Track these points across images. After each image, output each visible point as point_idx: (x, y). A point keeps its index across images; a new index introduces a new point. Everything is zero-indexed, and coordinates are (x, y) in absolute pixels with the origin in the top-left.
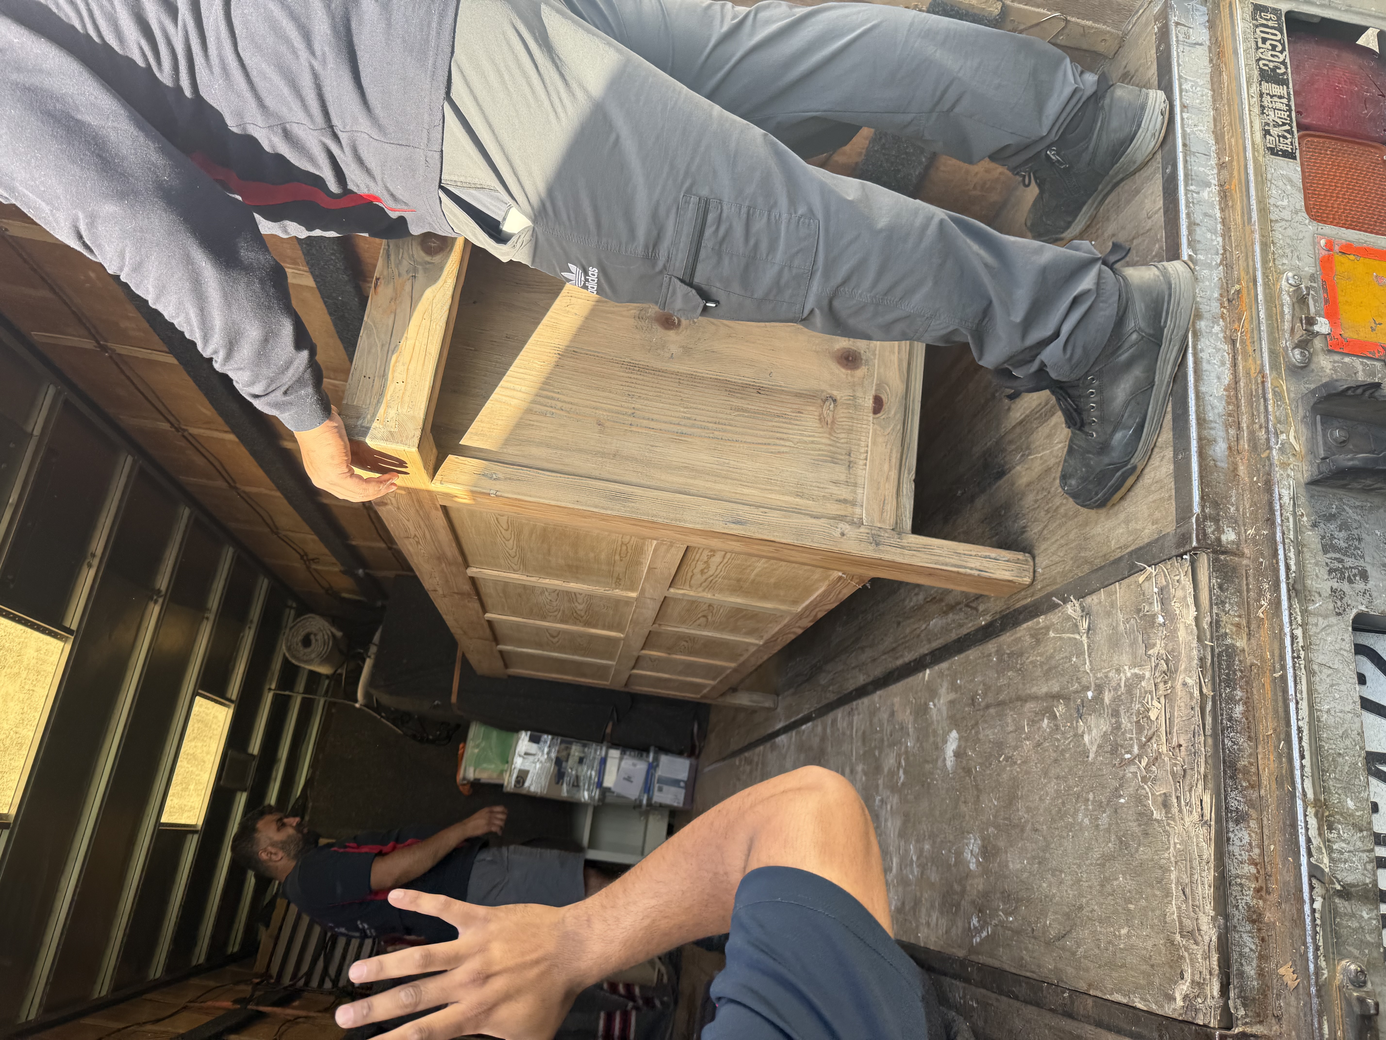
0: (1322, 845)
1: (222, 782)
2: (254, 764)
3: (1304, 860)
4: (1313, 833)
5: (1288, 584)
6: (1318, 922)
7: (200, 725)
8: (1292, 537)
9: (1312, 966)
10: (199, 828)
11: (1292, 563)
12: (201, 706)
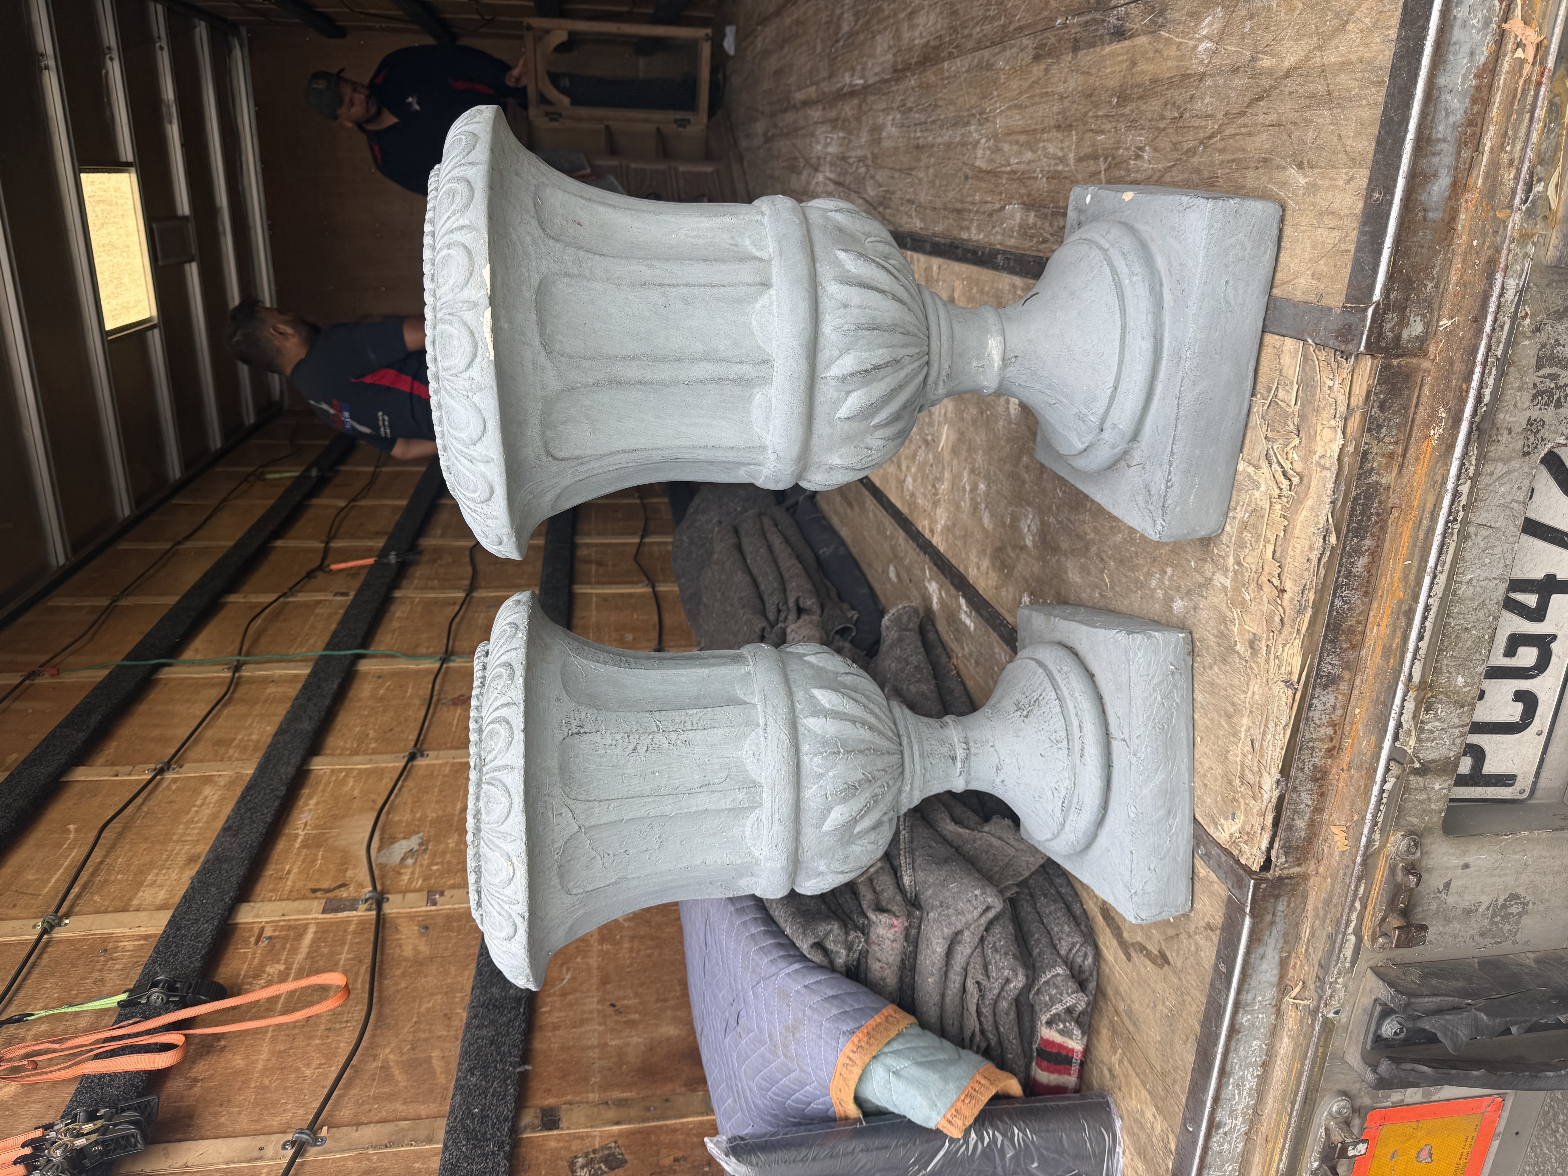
0: (1413, 728)
1: (160, 263)
2: (191, 227)
3: (1387, 744)
4: (1407, 717)
5: (1471, 423)
6: (1384, 801)
7: (102, 206)
8: (1499, 353)
9: (1364, 840)
10: (156, 321)
11: (1487, 392)
12: (92, 183)
